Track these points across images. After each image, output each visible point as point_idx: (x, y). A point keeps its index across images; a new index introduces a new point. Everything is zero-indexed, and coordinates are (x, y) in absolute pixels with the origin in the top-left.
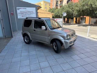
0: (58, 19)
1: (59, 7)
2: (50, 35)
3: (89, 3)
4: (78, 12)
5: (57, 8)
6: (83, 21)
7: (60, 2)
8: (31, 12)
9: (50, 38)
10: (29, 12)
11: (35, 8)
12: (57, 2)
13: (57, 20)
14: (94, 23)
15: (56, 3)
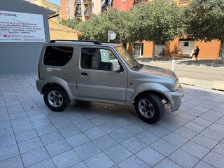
1: (83, 19)
2: (131, 84)
3: (154, 14)
4: (131, 32)
5: (79, 20)
6: (138, 51)
7: (86, 5)
8: (31, 27)
9: (132, 90)
11: (42, 16)
12: (78, 5)
14: (160, 55)
15: (77, 9)
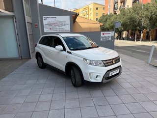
0: (105, 33)
1: (118, 13)
5: (115, 13)
7: (121, 2)
8: (63, 23)
10: (60, 22)
11: (69, 16)
12: (116, 3)
13: (103, 34)
